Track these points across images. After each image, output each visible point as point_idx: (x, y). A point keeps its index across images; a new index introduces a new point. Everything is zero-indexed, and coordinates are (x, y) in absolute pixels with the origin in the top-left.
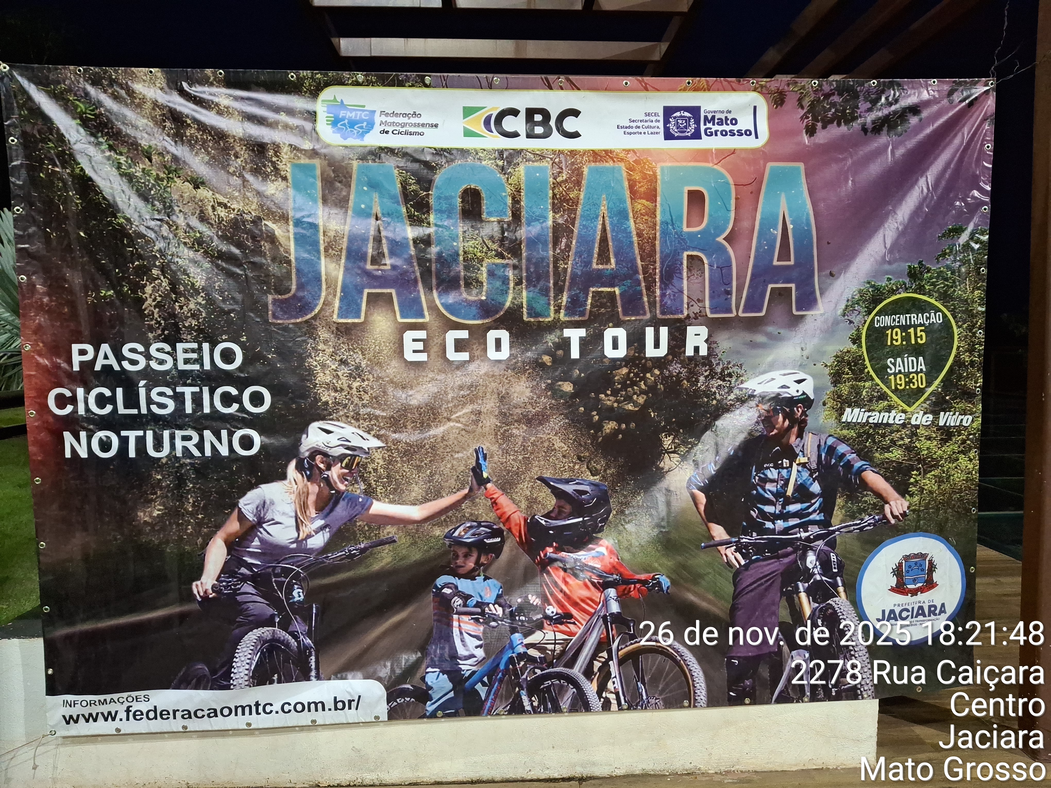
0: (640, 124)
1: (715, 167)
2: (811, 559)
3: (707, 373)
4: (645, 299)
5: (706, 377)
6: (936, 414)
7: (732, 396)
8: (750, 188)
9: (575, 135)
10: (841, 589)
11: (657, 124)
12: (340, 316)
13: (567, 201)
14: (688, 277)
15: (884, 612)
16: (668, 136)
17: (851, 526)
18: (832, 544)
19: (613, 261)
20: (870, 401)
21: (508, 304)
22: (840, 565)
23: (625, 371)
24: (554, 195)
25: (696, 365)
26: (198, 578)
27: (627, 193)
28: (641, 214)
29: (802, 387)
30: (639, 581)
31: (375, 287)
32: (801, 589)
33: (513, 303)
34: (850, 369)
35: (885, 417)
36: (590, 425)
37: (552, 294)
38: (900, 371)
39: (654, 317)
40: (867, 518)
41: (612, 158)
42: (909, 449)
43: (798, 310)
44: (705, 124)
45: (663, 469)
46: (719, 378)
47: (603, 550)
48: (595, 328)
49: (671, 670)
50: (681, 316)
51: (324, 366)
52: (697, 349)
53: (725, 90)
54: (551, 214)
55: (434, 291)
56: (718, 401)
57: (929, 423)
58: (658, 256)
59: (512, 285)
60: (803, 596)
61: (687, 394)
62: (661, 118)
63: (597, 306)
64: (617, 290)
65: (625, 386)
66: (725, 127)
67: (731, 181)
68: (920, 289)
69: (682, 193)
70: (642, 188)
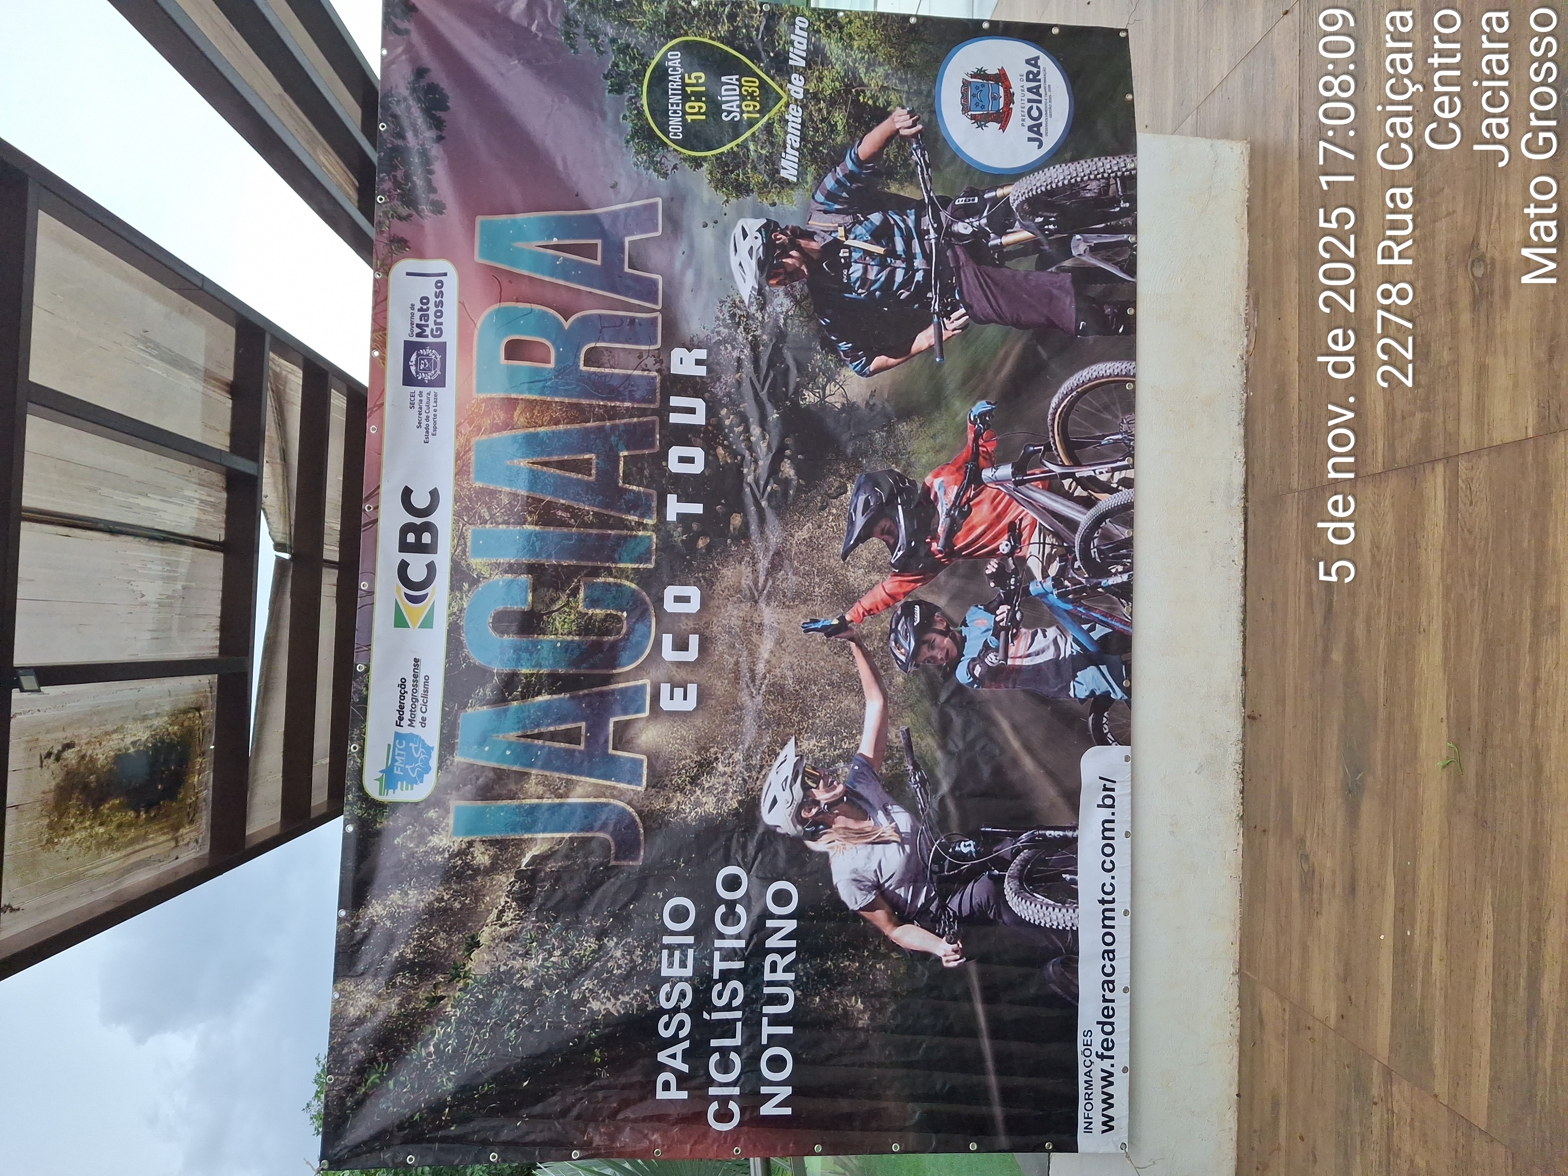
0: (424, 416)
1: (478, 325)
2: (962, 228)
3: (729, 346)
4: (635, 420)
6: (791, 69)
7: (759, 315)
8: (505, 283)
9: (435, 495)
10: (1000, 192)
11: (424, 395)
12: (639, 783)
14: (611, 367)
15: (1030, 139)
16: (440, 382)
17: (923, 178)
18: (945, 202)
19: (587, 456)
20: (772, 144)
21: (634, 586)
22: (971, 193)
23: (720, 451)
24: (504, 522)
25: (718, 363)
26: (939, 959)
27: (506, 434)
28: (532, 417)
29: (752, 231)
30: (976, 440)
31: (606, 740)
32: (998, 241)
33: (632, 580)
34: (732, 172)
35: (794, 127)
37: (625, 532)
38: (738, 106)
39: (658, 412)
40: (915, 158)
41: (465, 452)
42: (833, 103)
44: (427, 336)
45: (843, 404)
47: (937, 483)
48: (668, 483)
49: (1089, 404)
50: (658, 380)
51: (697, 804)
53: (386, 310)
55: (616, 671)
57: (802, 78)
58: (583, 401)
59: (611, 580)
60: (1006, 240)
62: (417, 389)
63: (641, 479)
64: (623, 454)
66: (431, 313)
67: (496, 307)
68: (639, 76)
69: (507, 366)
70: (501, 416)
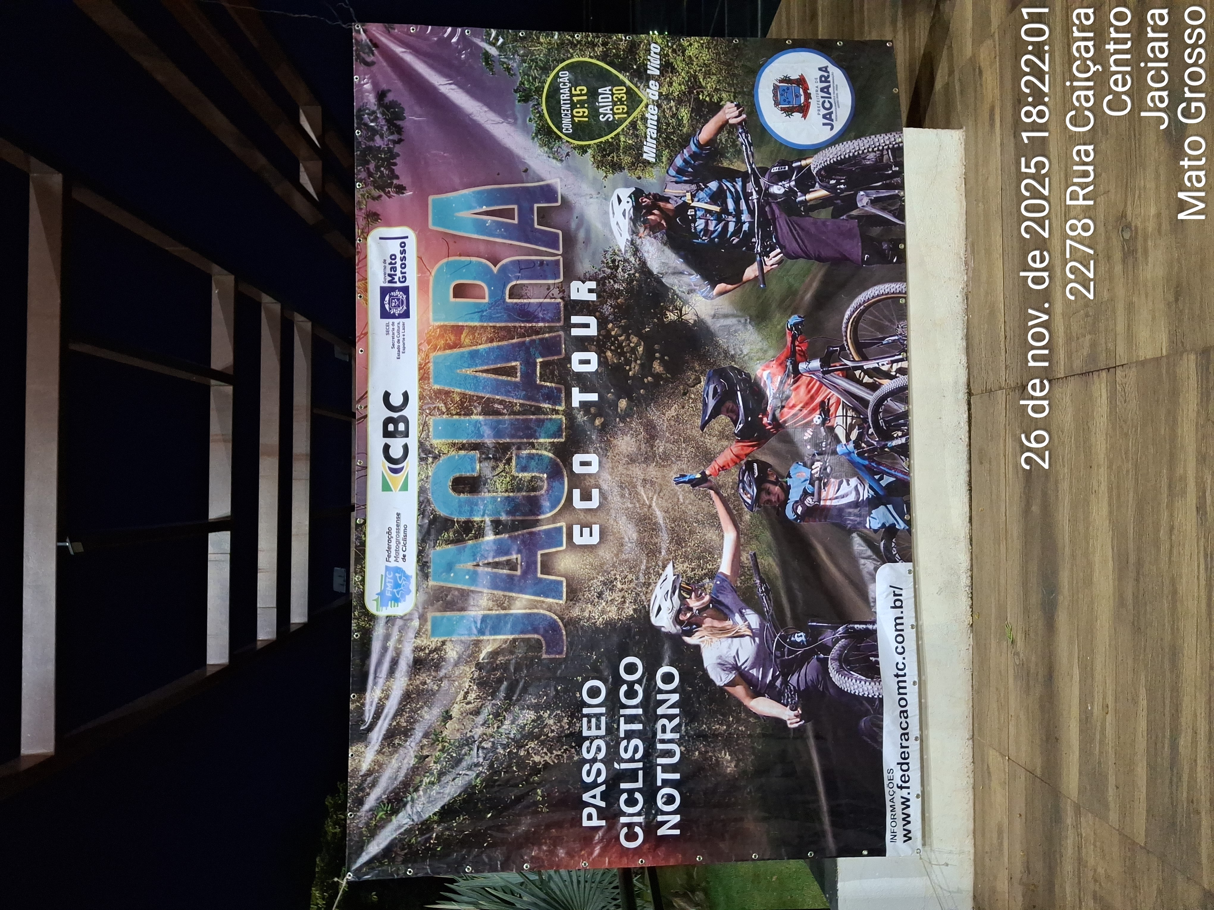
0: (396, 340)
1: (433, 274)
2: (777, 190)
3: (612, 281)
4: (547, 335)
5: (615, 282)
6: (649, 78)
7: (632, 259)
8: (451, 243)
9: (406, 396)
10: (803, 163)
11: (396, 324)
12: (560, 598)
13: (463, 403)
14: (528, 298)
15: (824, 124)
16: (406, 315)
17: (747, 154)
18: (763, 171)
19: (514, 364)
20: (637, 136)
21: (551, 455)
22: (783, 163)
23: (609, 354)
24: (457, 414)
25: (605, 291)
26: (784, 722)
27: (456, 351)
28: (474, 338)
29: (625, 198)
30: (793, 342)
31: (536, 568)
32: (803, 198)
33: (549, 451)
34: (609, 155)
35: (652, 123)
36: (655, 385)
37: (542, 417)
38: (611, 110)
39: (562, 328)
40: (741, 140)
41: (426, 364)
42: (680, 102)
43: (557, 201)
44: (396, 282)
45: (695, 321)
46: (616, 271)
47: (765, 374)
48: (572, 379)
49: (872, 314)
50: (562, 305)
51: (603, 612)
52: (591, 291)
53: (366, 265)
54: (474, 417)
55: (539, 517)
56: (636, 272)
57: (657, 84)
58: (510, 324)
59: (534, 451)
60: (809, 197)
61: (630, 299)
62: (391, 321)
63: (553, 378)
64: (539, 360)
65: (623, 354)
66: (398, 265)
67: (445, 260)
68: (539, 91)
69: (456, 303)
70: (451, 338)
